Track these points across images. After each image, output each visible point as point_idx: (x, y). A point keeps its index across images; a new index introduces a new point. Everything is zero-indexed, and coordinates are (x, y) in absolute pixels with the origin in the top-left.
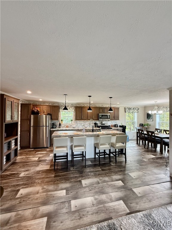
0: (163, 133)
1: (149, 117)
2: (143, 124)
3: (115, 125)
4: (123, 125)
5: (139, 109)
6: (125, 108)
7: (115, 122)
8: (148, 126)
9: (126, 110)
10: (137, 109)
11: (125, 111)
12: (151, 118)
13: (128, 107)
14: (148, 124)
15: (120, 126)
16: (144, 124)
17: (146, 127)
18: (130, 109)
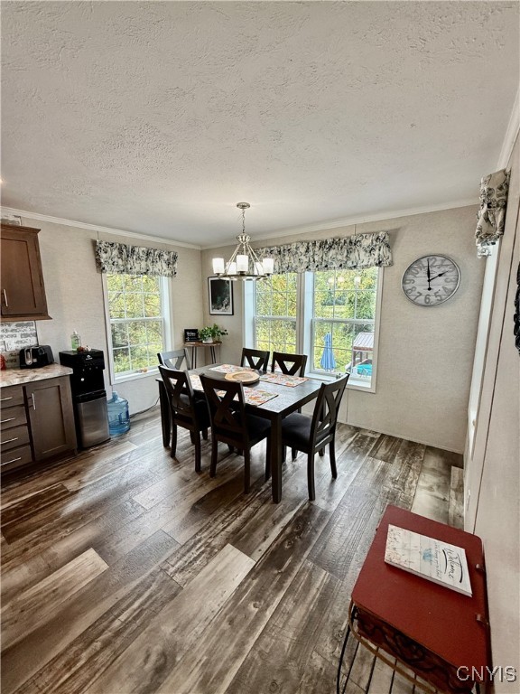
0: (273, 371)
1: (219, 298)
2: (195, 331)
3: (22, 353)
4: (80, 350)
5: (175, 258)
6: (94, 243)
7: (28, 330)
8: (216, 338)
9: (103, 255)
10: (166, 257)
11: (98, 262)
12: (225, 302)
13: (118, 242)
14: (216, 327)
15: (66, 359)
16: (200, 329)
17: (210, 341)
18: (126, 252)
